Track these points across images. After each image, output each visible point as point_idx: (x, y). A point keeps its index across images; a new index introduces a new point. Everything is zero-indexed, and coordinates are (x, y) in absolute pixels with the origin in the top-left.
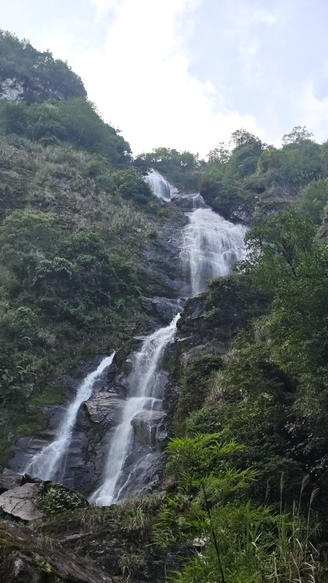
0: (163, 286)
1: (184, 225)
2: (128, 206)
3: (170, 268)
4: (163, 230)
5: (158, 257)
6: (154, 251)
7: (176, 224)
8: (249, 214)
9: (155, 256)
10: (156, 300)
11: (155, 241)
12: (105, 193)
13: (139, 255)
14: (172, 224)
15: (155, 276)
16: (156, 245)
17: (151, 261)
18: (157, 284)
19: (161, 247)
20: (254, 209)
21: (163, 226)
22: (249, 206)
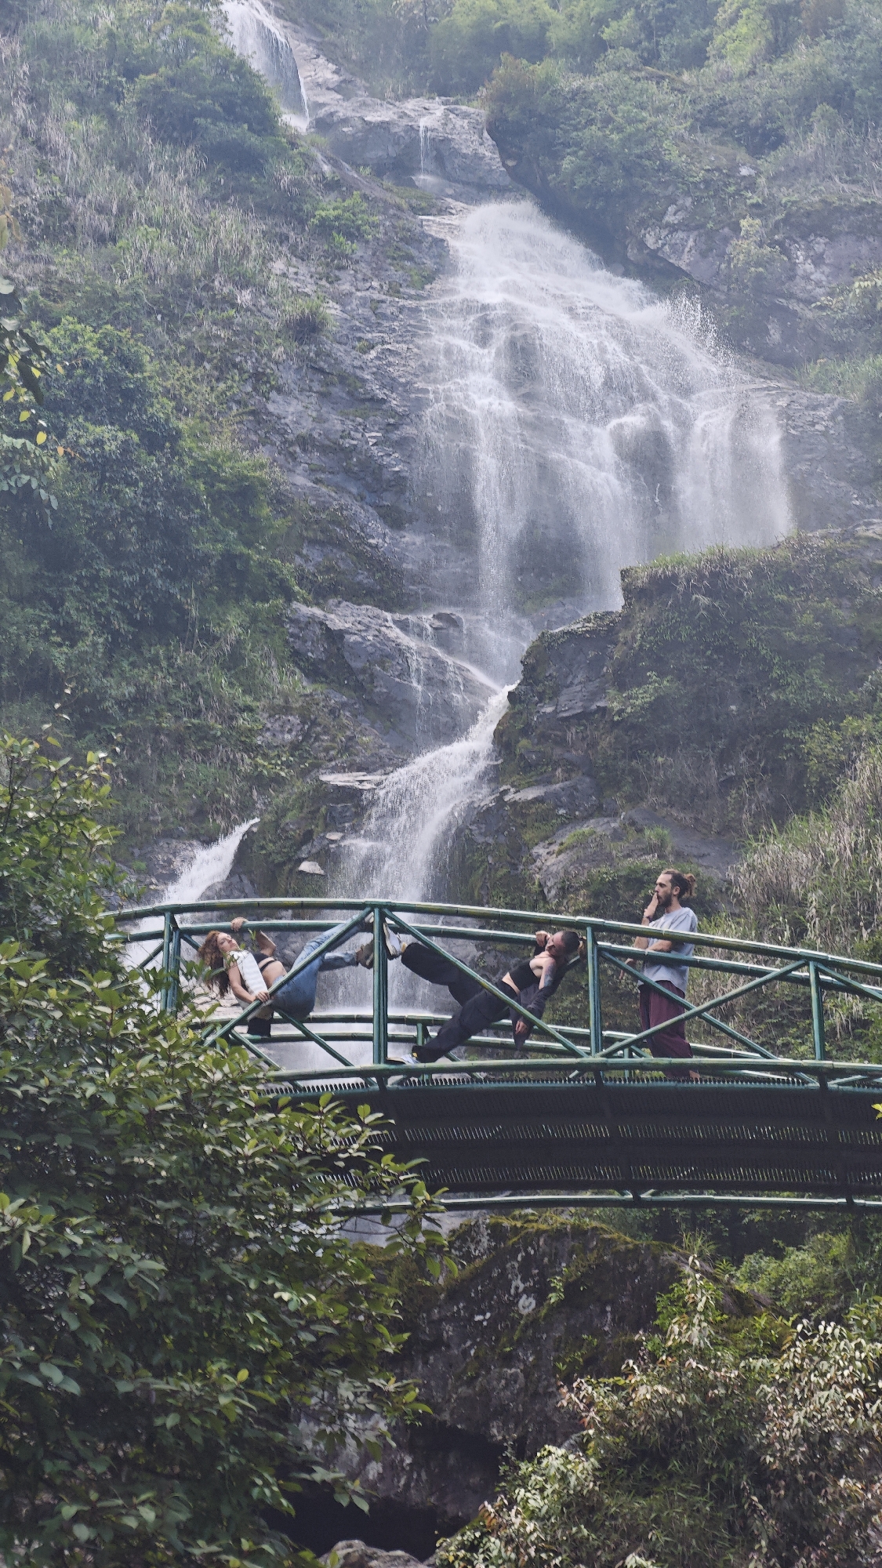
0: (359, 555)
1: (430, 279)
2: (181, 176)
3: (387, 476)
4: (342, 299)
5: (336, 423)
6: (314, 399)
7: (395, 273)
8: (713, 244)
9: (319, 420)
10: (342, 617)
11: (317, 354)
12: (70, 107)
13: (253, 413)
14: (377, 272)
15: (324, 509)
16: (321, 371)
17: (305, 442)
18: (334, 545)
19: (343, 379)
20: (737, 229)
21: (338, 279)
22: (713, 210)
